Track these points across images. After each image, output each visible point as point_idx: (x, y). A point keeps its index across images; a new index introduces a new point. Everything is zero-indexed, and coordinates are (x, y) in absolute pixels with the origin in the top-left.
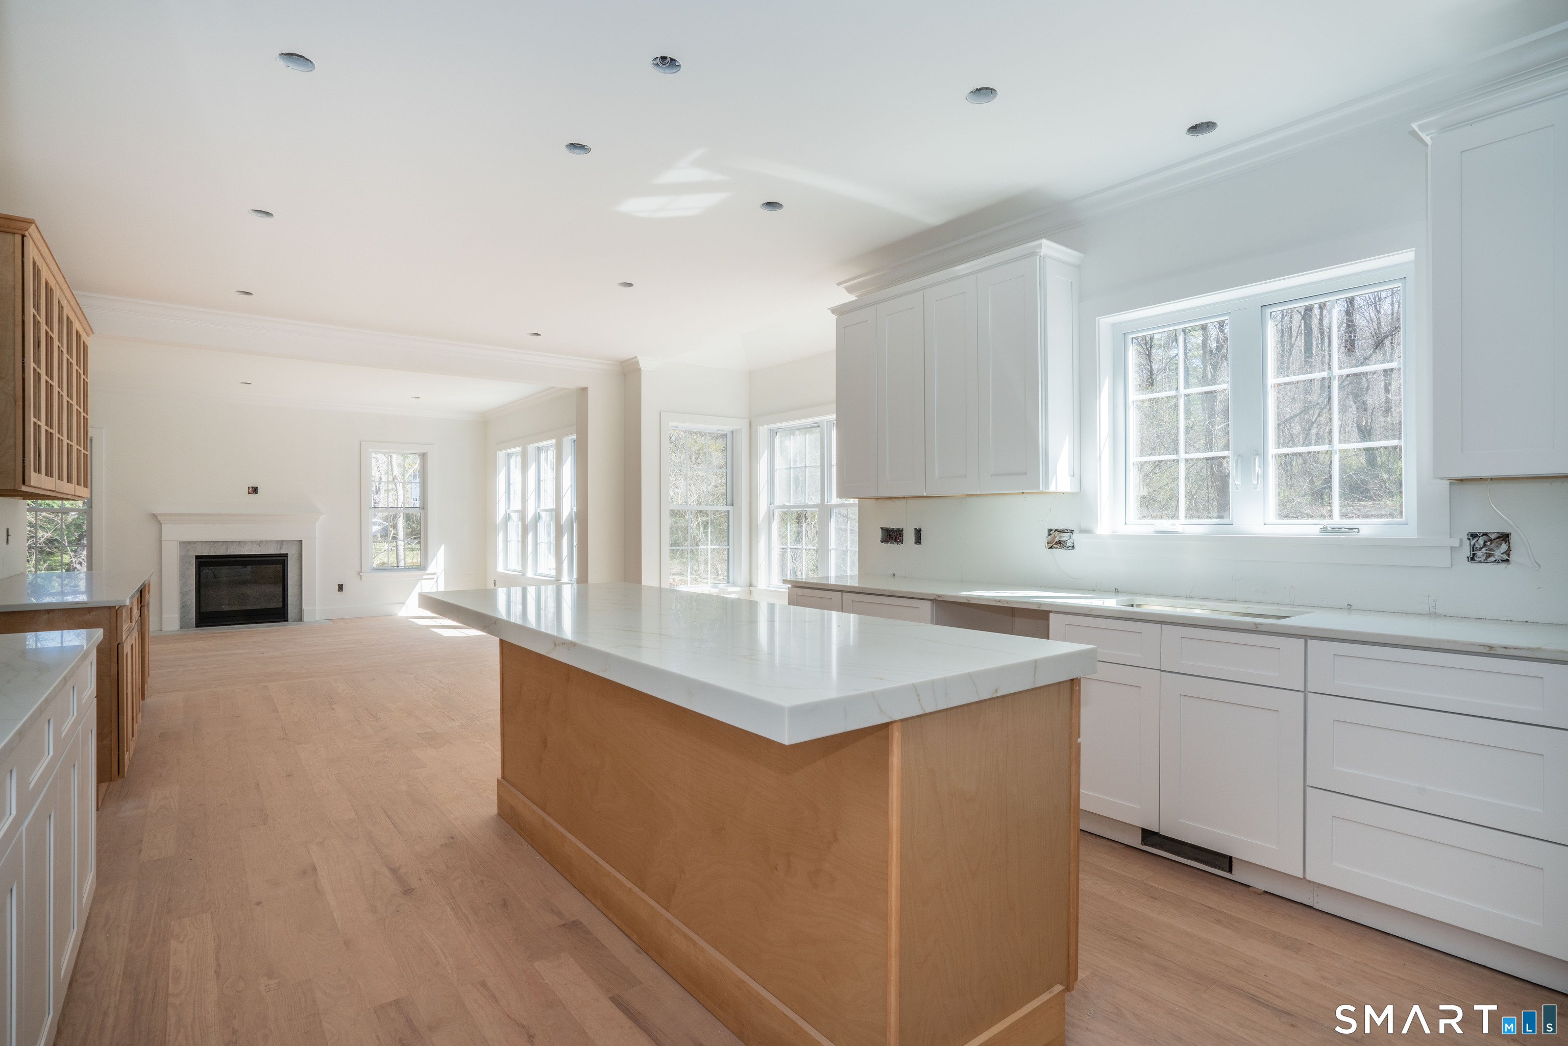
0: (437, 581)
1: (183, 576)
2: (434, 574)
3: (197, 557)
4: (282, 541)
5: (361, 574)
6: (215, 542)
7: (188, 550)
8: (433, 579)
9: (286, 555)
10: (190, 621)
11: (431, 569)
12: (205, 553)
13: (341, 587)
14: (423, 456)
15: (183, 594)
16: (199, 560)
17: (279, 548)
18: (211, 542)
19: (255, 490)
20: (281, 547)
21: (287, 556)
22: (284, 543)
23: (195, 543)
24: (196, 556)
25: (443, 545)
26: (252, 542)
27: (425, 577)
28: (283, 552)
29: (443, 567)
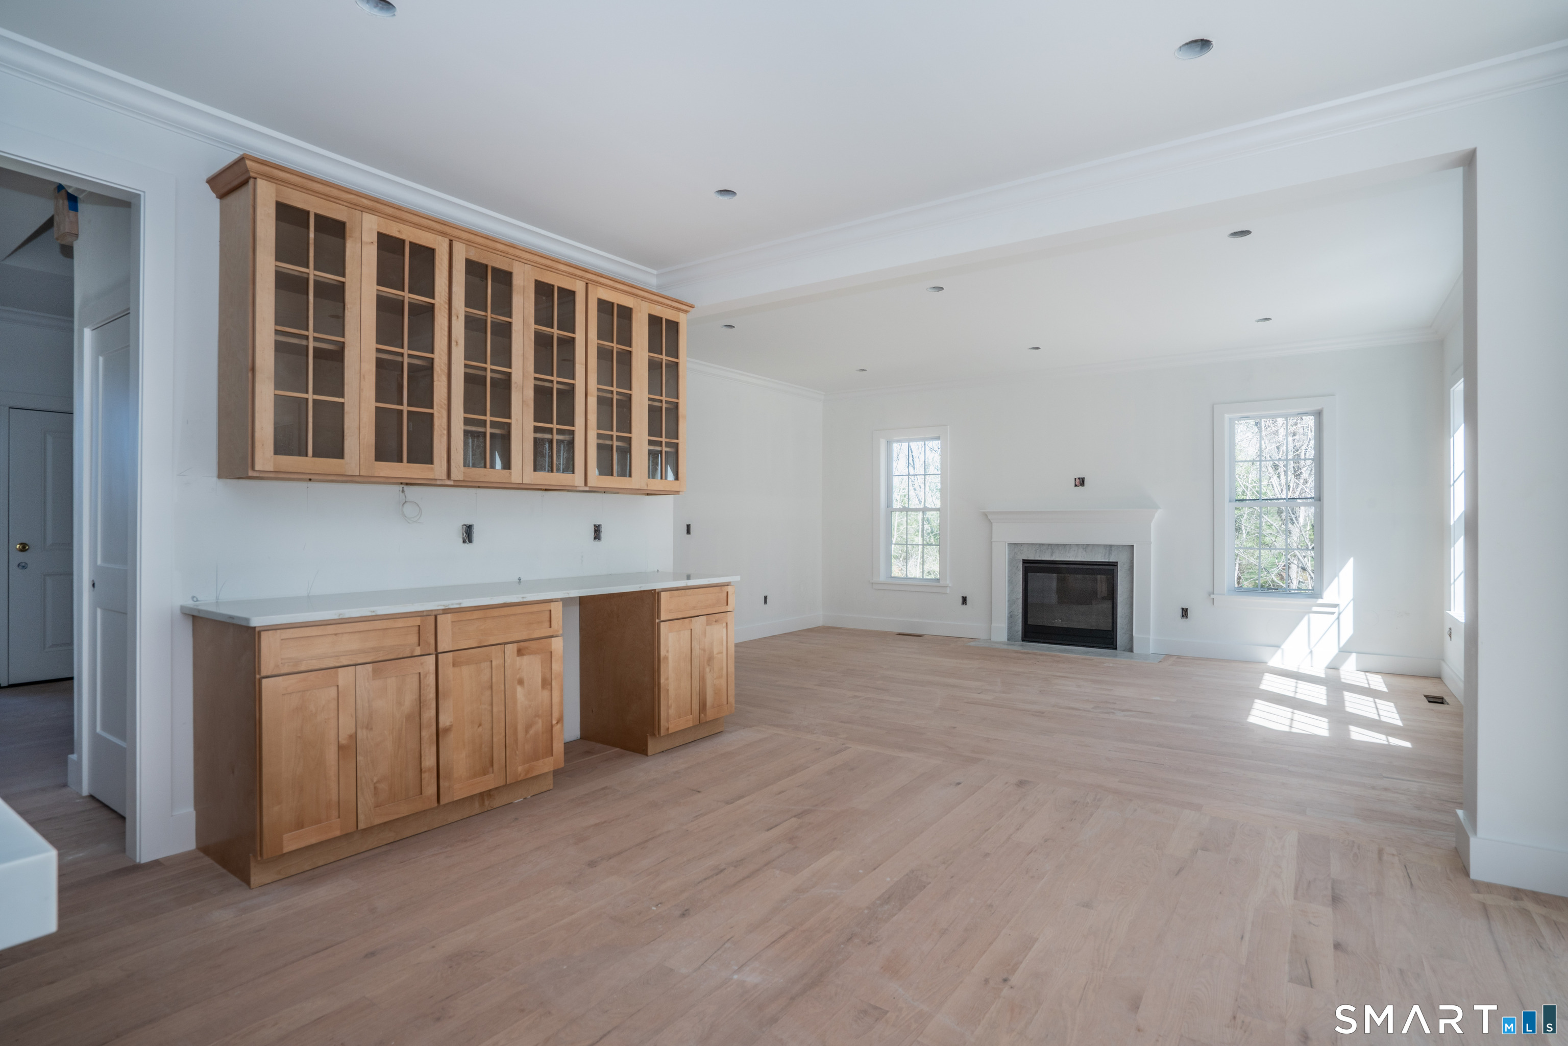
0: (1338, 618)
1: (1011, 582)
2: (1336, 606)
3: (1025, 562)
4: (1111, 546)
5: (1212, 596)
6: (1040, 545)
7: (1015, 552)
8: (1333, 613)
9: (1115, 564)
10: (1017, 634)
11: (1329, 595)
12: (1032, 557)
13: (1185, 613)
14: (1319, 415)
15: (1011, 603)
16: (1028, 565)
17: (1108, 553)
18: (1037, 544)
19: (1081, 482)
20: (1110, 554)
21: (1117, 565)
22: (1113, 548)
23: (1022, 544)
24: (1023, 560)
25: (1352, 560)
26: (1078, 545)
27: (1315, 609)
28: (1112, 560)
29: (1351, 596)
